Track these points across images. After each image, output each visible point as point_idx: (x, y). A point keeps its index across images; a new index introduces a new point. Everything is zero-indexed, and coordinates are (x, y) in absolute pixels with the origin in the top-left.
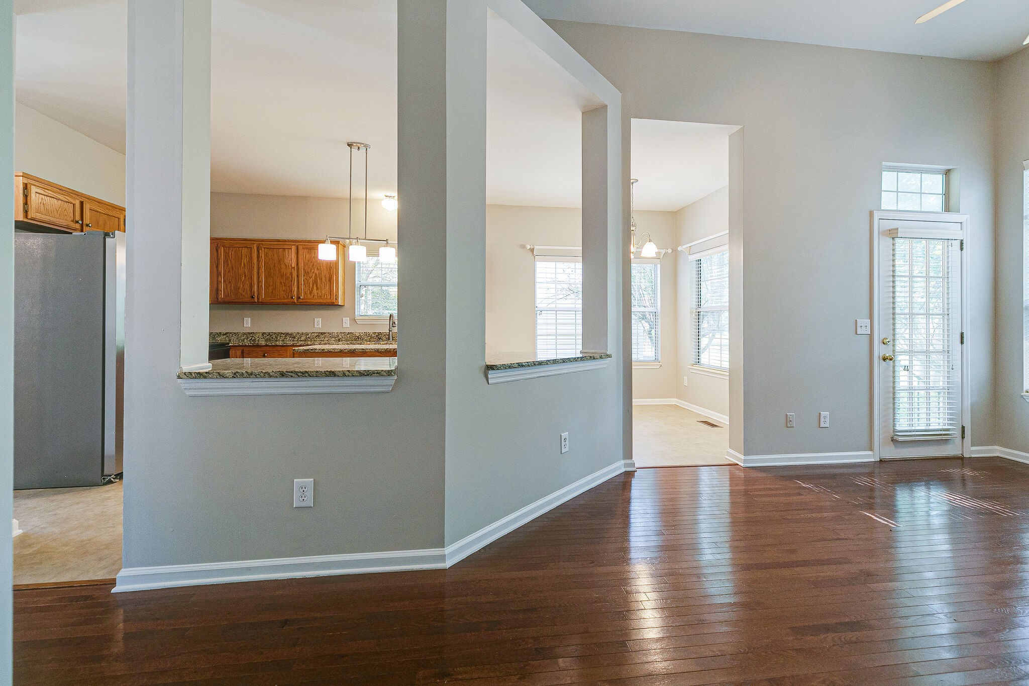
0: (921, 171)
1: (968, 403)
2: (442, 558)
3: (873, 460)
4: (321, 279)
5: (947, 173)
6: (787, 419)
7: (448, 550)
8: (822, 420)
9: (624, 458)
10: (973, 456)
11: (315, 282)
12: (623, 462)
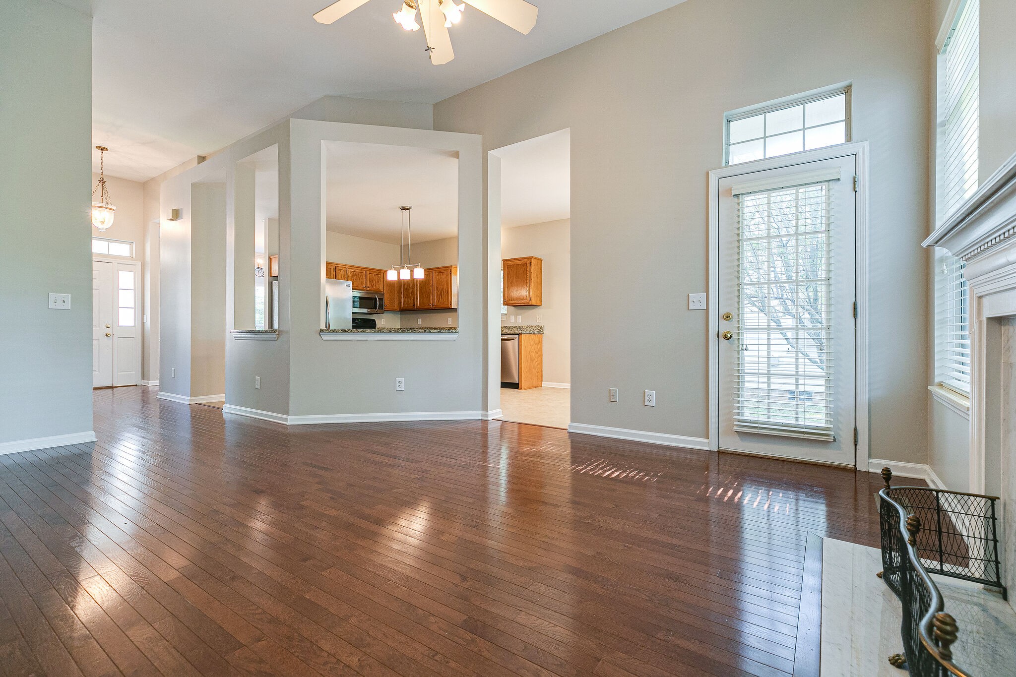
0: (803, 102)
1: (864, 398)
2: (286, 420)
3: (707, 449)
4: (443, 292)
5: (848, 90)
6: (610, 393)
7: (289, 417)
8: (647, 398)
9: (483, 410)
10: (872, 470)
11: (441, 294)
12: (481, 412)
